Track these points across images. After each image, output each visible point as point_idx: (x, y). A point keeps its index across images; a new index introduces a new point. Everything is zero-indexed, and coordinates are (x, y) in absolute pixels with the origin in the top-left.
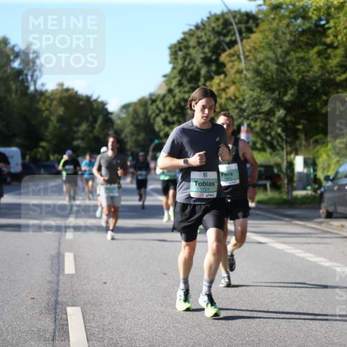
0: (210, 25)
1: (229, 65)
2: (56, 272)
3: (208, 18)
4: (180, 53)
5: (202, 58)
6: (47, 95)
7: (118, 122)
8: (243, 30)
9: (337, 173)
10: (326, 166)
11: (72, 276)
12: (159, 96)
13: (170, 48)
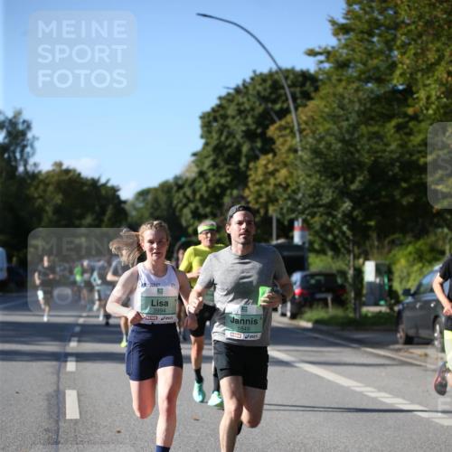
0: (254, 88)
1: (279, 142)
2: (55, 417)
3: (252, 79)
4: (215, 124)
5: (243, 131)
6: (41, 177)
7: (134, 213)
8: (298, 95)
9: (420, 285)
10: (405, 274)
11: (75, 422)
12: (187, 180)
13: (202, 118)
